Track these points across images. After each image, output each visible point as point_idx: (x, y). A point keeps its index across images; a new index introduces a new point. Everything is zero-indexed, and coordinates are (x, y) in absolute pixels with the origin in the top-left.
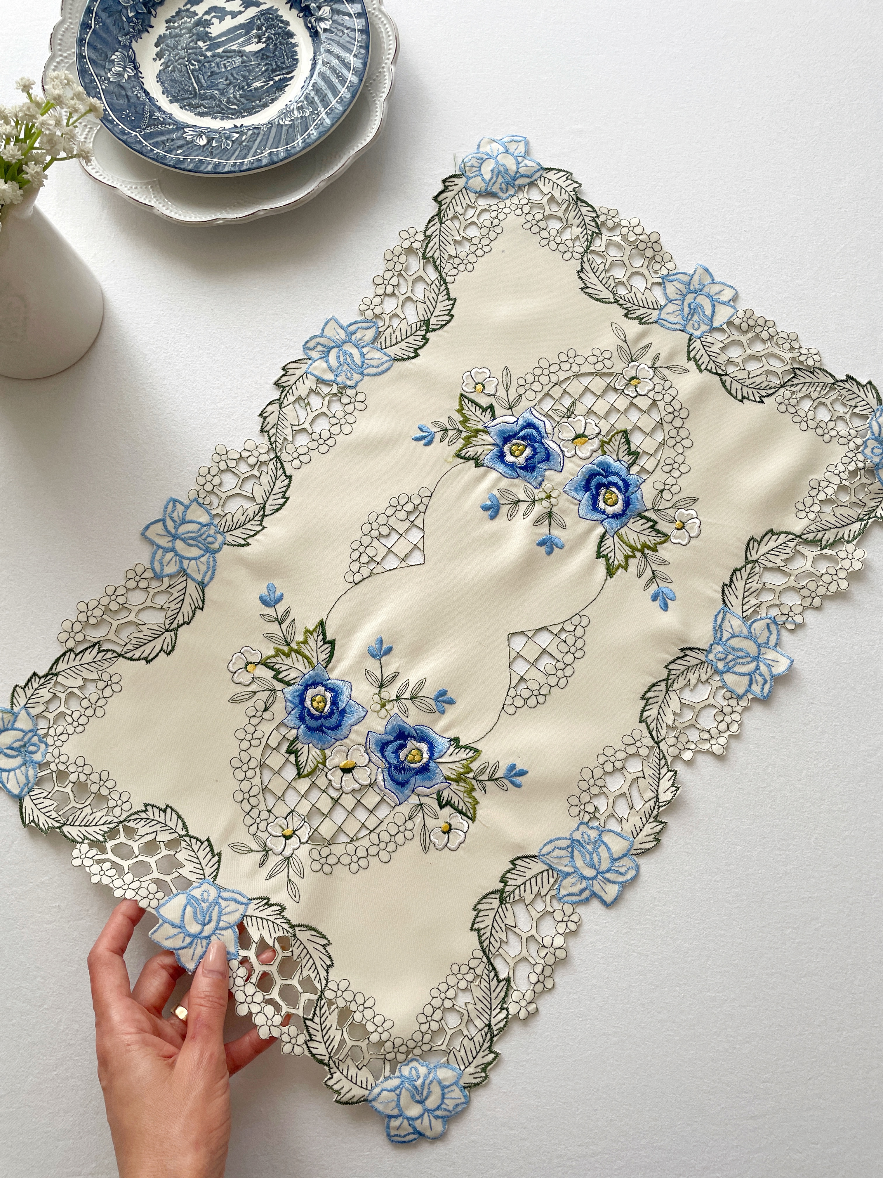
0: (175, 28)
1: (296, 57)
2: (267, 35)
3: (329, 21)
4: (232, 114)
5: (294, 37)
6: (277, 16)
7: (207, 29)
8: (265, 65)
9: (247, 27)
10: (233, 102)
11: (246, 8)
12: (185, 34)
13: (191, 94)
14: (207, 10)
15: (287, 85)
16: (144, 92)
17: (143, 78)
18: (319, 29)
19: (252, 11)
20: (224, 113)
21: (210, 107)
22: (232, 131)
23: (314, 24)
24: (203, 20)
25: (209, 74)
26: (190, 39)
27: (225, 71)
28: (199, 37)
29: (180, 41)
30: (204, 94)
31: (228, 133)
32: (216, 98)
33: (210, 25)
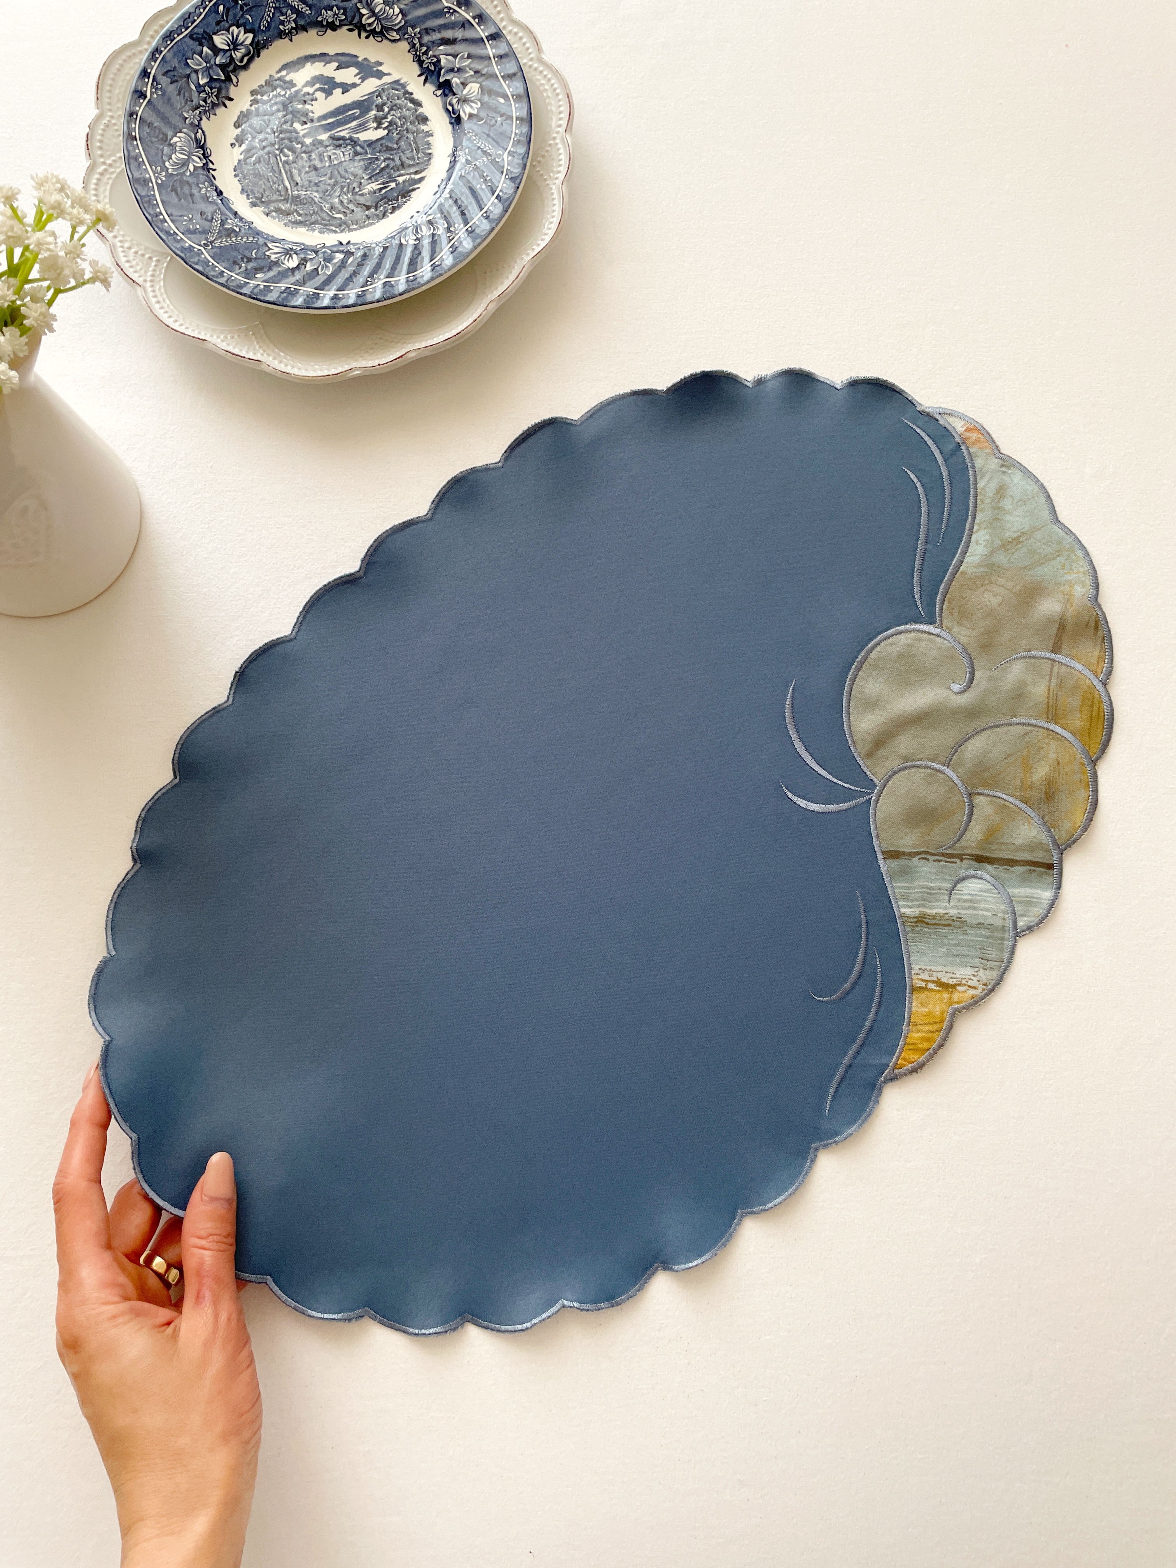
0: (263, 103)
1: (429, 151)
2: (390, 118)
3: (476, 103)
4: (336, 226)
5: (428, 123)
6: (407, 92)
7: (307, 107)
8: (385, 160)
9: (363, 106)
10: (338, 208)
11: (363, 79)
12: (276, 111)
13: (280, 195)
14: (309, 79)
15: (414, 190)
16: (216, 190)
17: (214, 170)
18: (462, 114)
19: (371, 85)
20: (328, 225)
21: (306, 214)
22: (335, 249)
23: (456, 107)
24: (302, 93)
25: (307, 169)
26: (283, 119)
27: (329, 166)
28: (296, 117)
29: (269, 121)
30: (298, 196)
31: (329, 252)
32: (315, 203)
33: (312, 100)
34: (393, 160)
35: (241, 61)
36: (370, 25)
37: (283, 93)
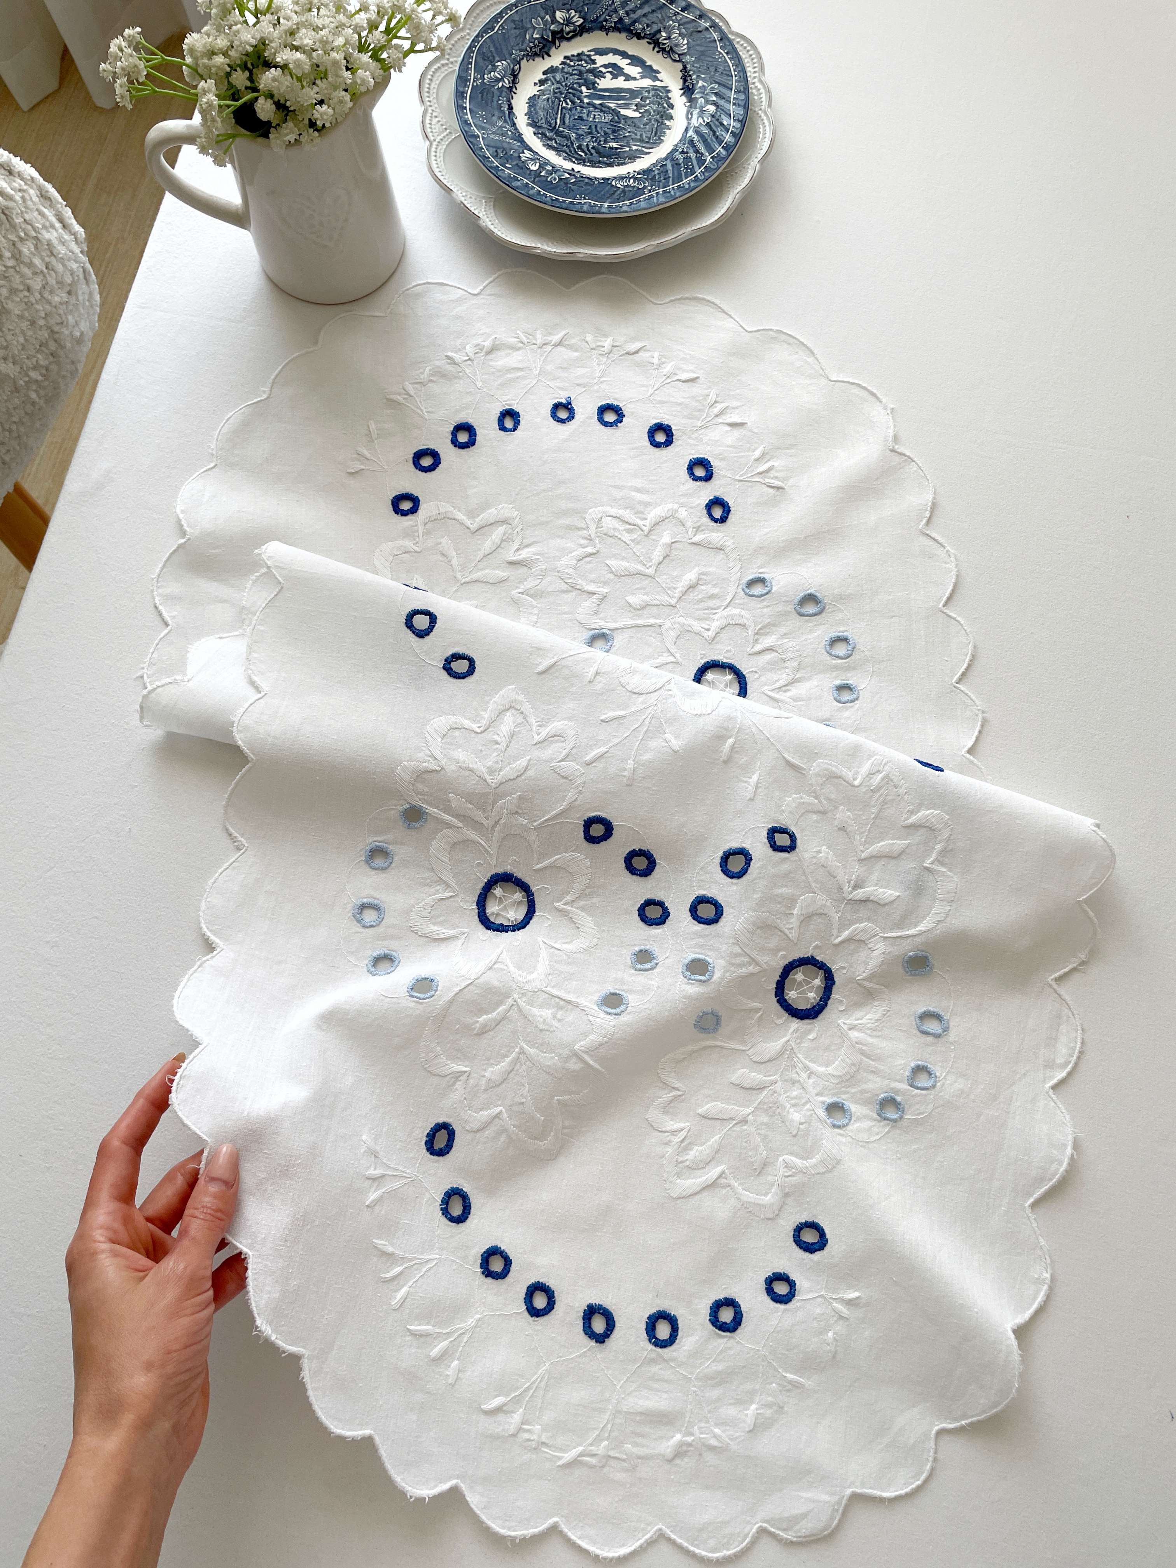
0: (570, 66)
1: (662, 138)
2: (648, 108)
3: (708, 119)
4: (577, 159)
5: (672, 121)
6: (667, 96)
7: (597, 79)
8: (630, 132)
9: (633, 93)
10: (583, 149)
11: (642, 77)
12: (575, 74)
13: (550, 126)
14: (607, 63)
15: (640, 157)
16: (509, 105)
17: (515, 93)
18: (695, 122)
19: (647, 83)
20: (571, 156)
21: (560, 144)
22: (567, 171)
23: (694, 116)
24: (598, 70)
25: (576, 117)
26: (576, 81)
27: (591, 121)
28: (586, 83)
29: (567, 78)
30: (562, 131)
31: (562, 171)
32: (570, 140)
33: (602, 77)
34: (636, 135)
35: (568, 33)
36: (664, 44)
37: (585, 65)
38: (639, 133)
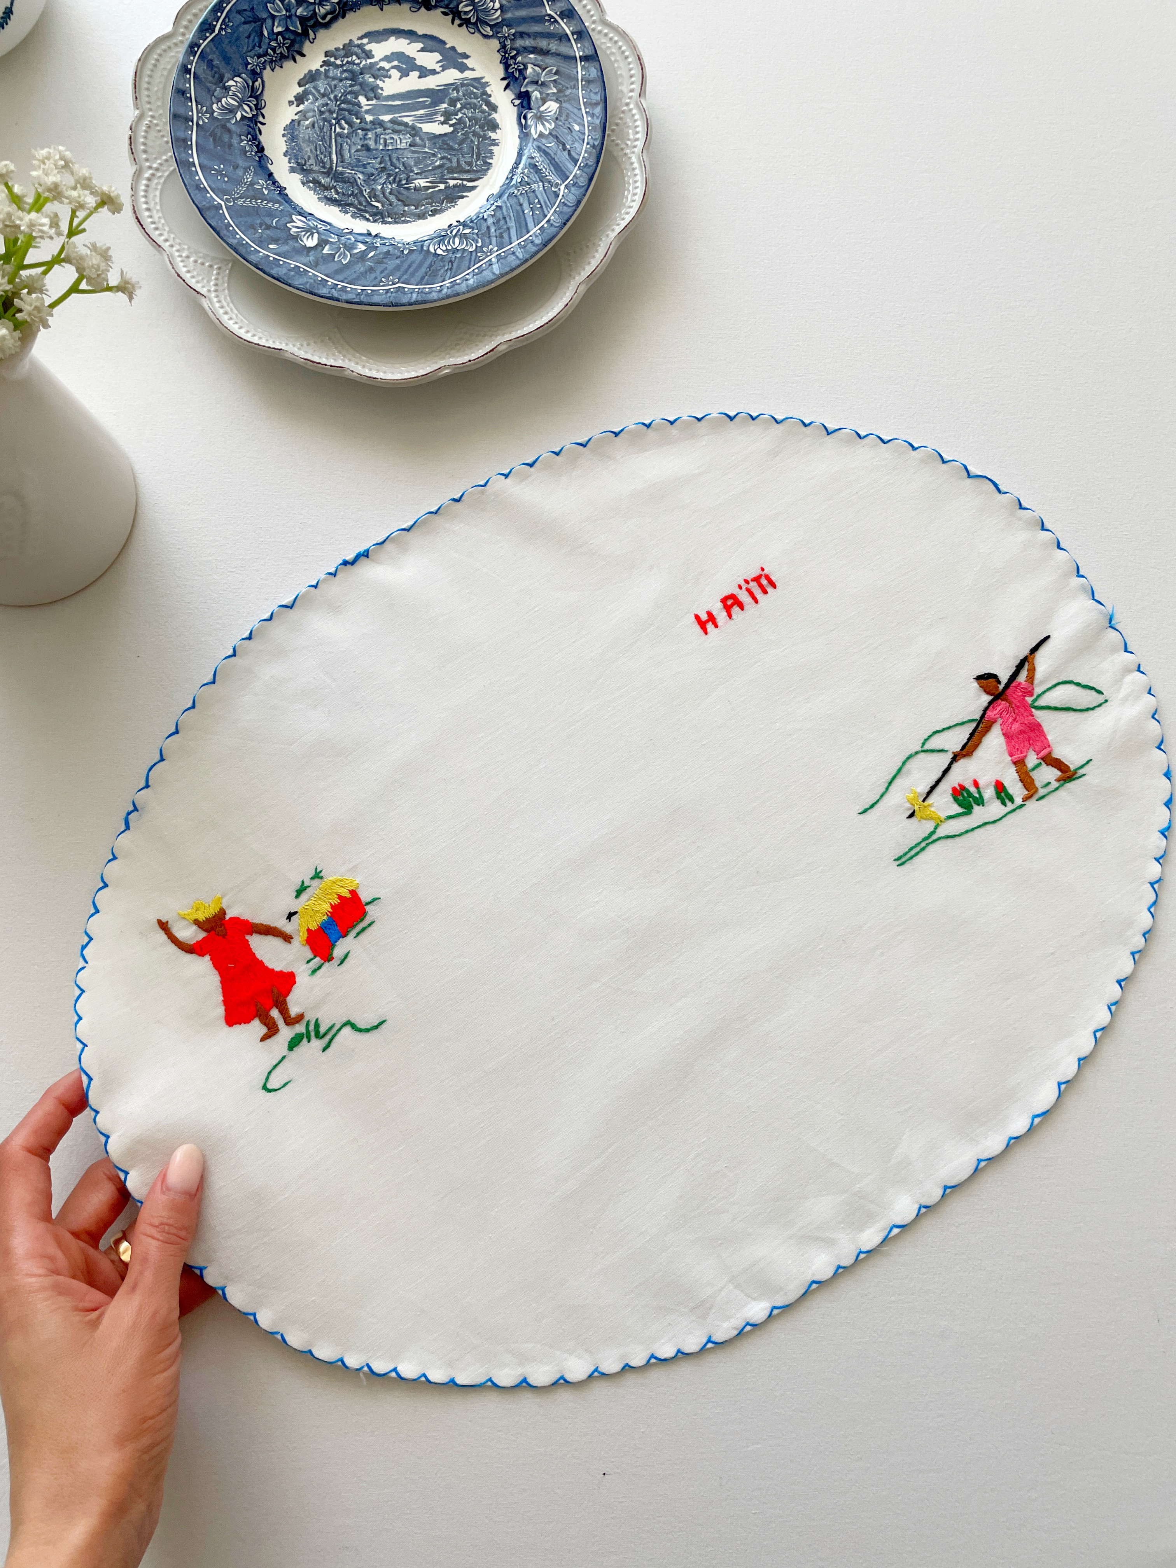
0: (337, 67)
1: (490, 161)
2: (460, 115)
3: (550, 124)
4: (374, 215)
5: (498, 131)
6: (485, 93)
7: (378, 82)
8: (441, 158)
9: (436, 96)
10: (378, 196)
11: (445, 68)
12: (346, 79)
13: (324, 167)
14: (389, 54)
15: (463, 197)
16: (257, 146)
17: (263, 124)
18: (533, 131)
19: (452, 76)
20: (362, 211)
21: (344, 194)
22: (360, 238)
23: (529, 122)
24: (378, 67)
25: (359, 147)
26: (350, 89)
27: (382, 150)
28: (364, 90)
29: (335, 86)
30: (342, 173)
31: (353, 239)
32: (357, 184)
33: (385, 77)
34: (450, 160)
35: (324, 17)
36: (466, 13)
37: (357, 61)
38: (455, 160)
